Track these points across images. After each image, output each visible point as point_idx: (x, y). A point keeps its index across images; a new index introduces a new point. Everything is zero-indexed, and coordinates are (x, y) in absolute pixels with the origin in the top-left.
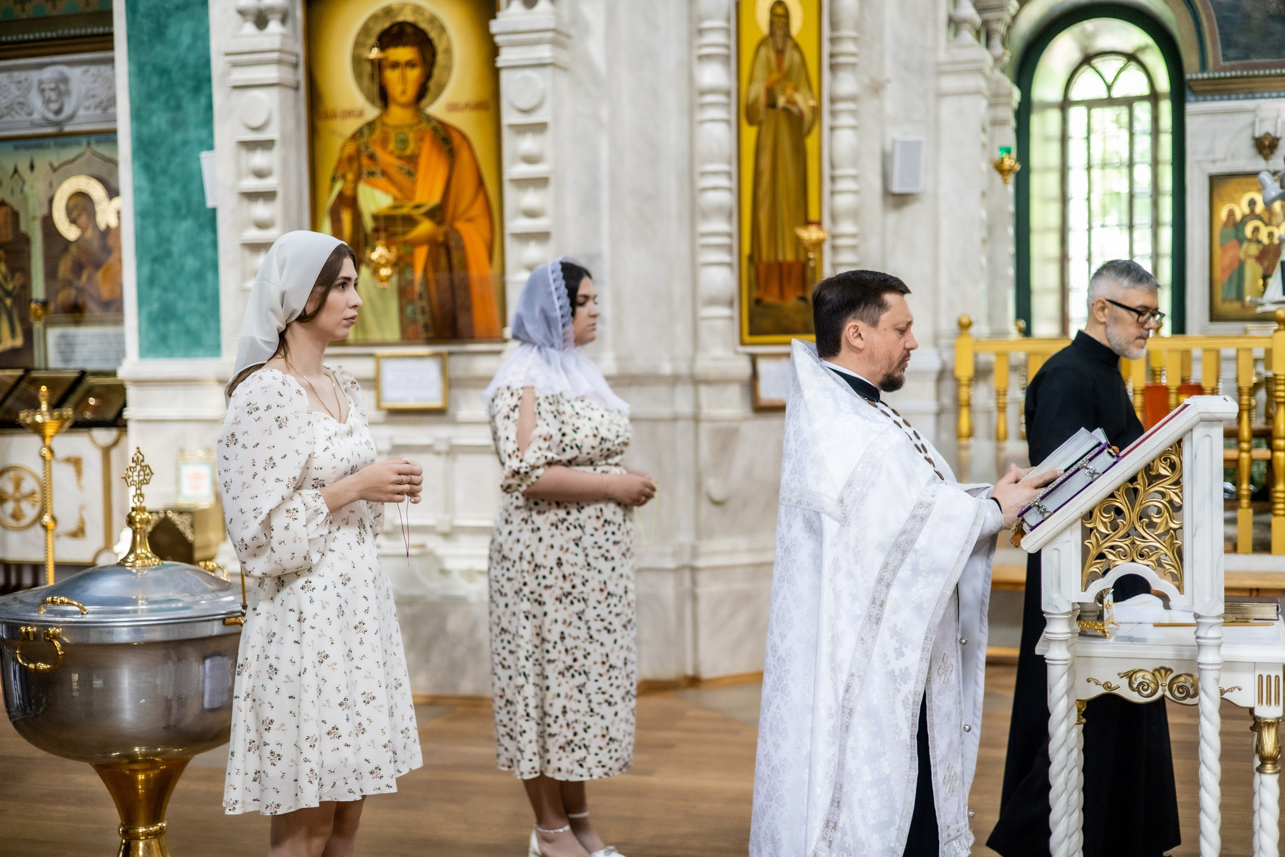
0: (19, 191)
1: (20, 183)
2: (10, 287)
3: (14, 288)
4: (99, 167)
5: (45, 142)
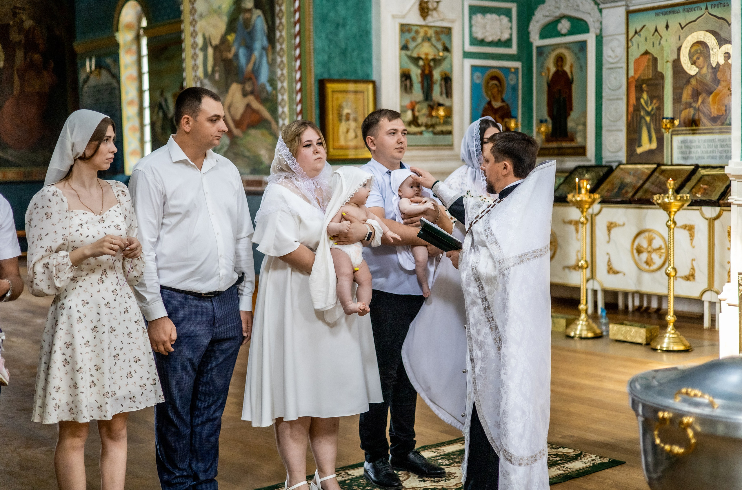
0: (658, 44)
1: (660, 37)
2: (649, 109)
3: (652, 110)
4: (714, 24)
5: (676, 8)
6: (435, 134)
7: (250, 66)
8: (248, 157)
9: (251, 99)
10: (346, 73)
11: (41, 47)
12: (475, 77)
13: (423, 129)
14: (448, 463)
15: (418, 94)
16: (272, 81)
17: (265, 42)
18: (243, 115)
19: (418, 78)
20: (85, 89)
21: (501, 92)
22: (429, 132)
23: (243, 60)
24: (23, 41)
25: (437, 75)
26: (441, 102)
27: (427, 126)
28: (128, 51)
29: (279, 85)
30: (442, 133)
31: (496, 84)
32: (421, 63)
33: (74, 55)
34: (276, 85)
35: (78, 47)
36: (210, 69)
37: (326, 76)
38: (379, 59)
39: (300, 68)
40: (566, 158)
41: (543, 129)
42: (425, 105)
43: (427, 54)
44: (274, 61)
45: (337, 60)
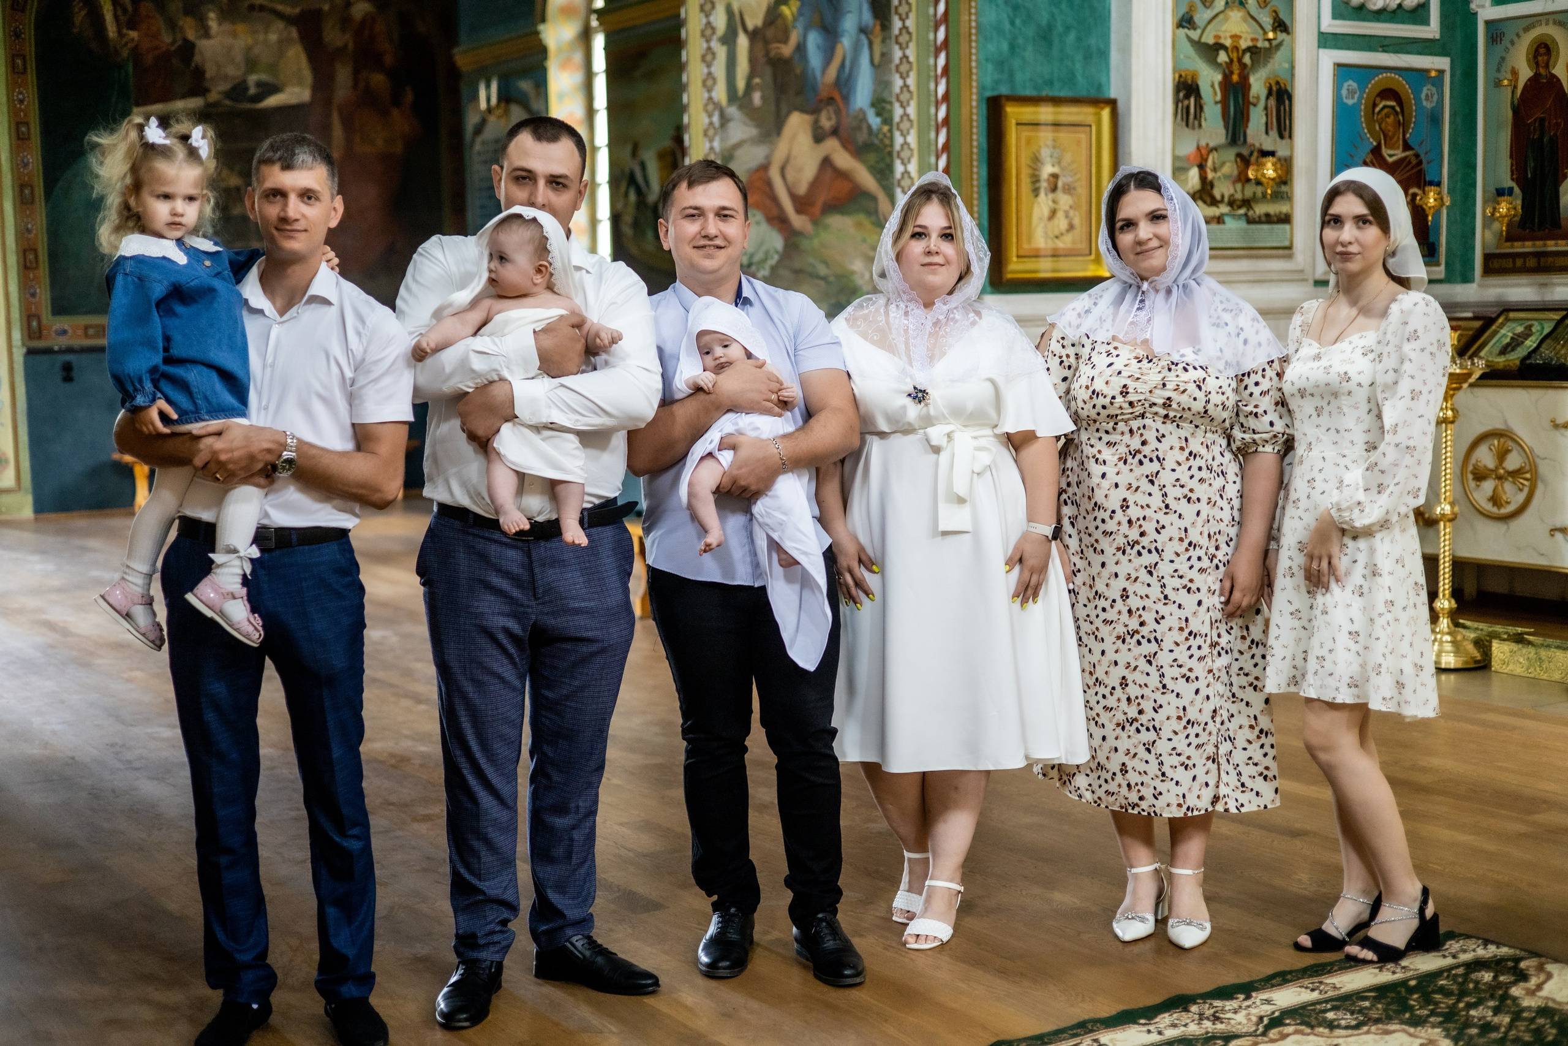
6: (1250, 221)
7: (832, 72)
8: (824, 279)
9: (832, 145)
10: (1050, 83)
11: (388, 60)
12: (1344, 92)
13: (1224, 209)
14: (1354, 1023)
15: (1213, 129)
16: (881, 105)
17: (867, 17)
18: (815, 184)
19: (1215, 93)
20: (477, 147)
21: (1403, 125)
22: (1239, 217)
23: (815, 59)
24: (351, 46)
25: (1258, 85)
26: (1267, 147)
27: (1231, 203)
28: (564, 65)
29: (898, 112)
30: (1268, 219)
31: (1393, 108)
32: (1223, 57)
33: (454, 74)
34: (891, 112)
35: (463, 58)
36: (741, 84)
37: (1004, 90)
38: (1126, 51)
39: (946, 70)
40: (1556, 279)
41: (1503, 208)
42: (1230, 154)
43: (1235, 37)
44: (886, 56)
45: (1029, 53)
